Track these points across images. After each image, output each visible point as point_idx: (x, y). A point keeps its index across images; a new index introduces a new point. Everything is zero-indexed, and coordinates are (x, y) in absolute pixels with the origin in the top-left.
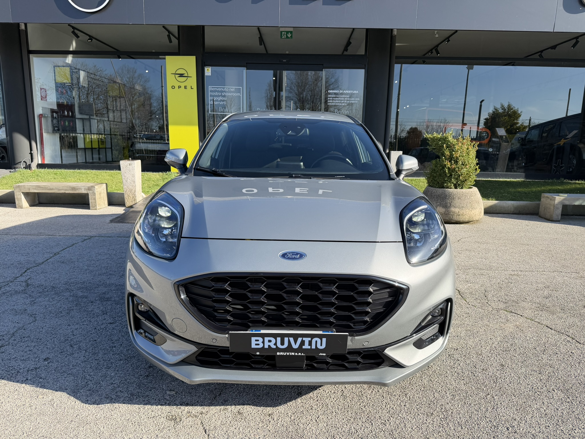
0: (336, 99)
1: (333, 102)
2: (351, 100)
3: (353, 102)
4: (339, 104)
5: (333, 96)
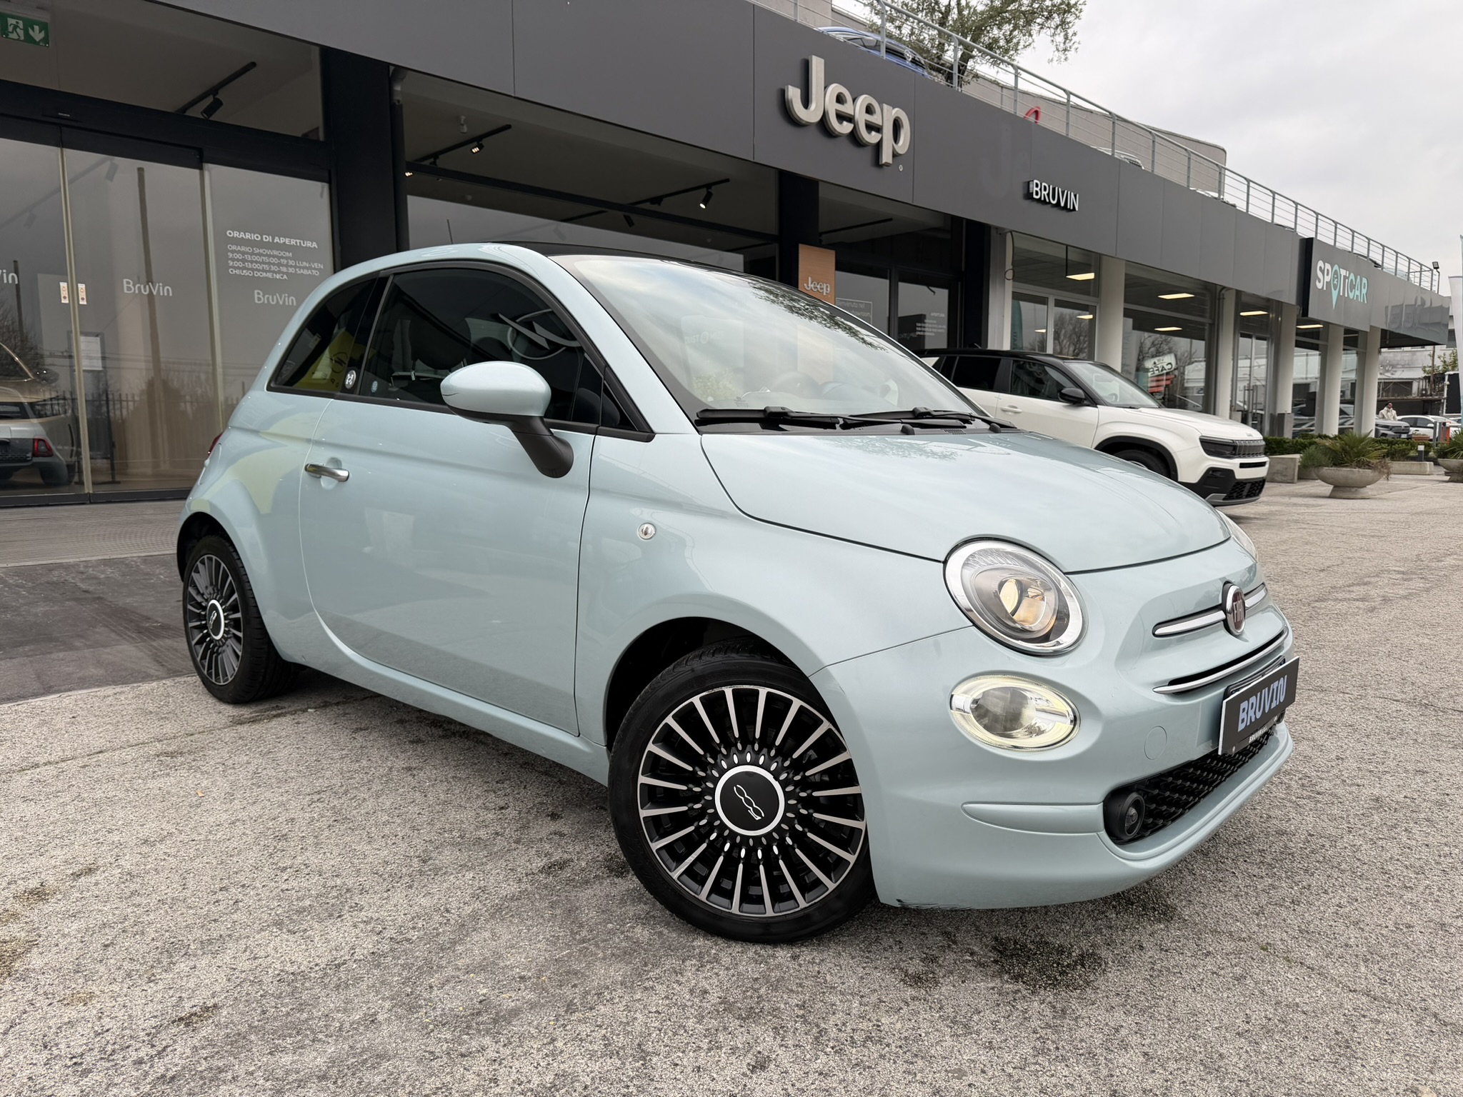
0: (256, 258)
1: (244, 268)
2: (298, 267)
3: (305, 272)
4: (264, 274)
5: (243, 249)
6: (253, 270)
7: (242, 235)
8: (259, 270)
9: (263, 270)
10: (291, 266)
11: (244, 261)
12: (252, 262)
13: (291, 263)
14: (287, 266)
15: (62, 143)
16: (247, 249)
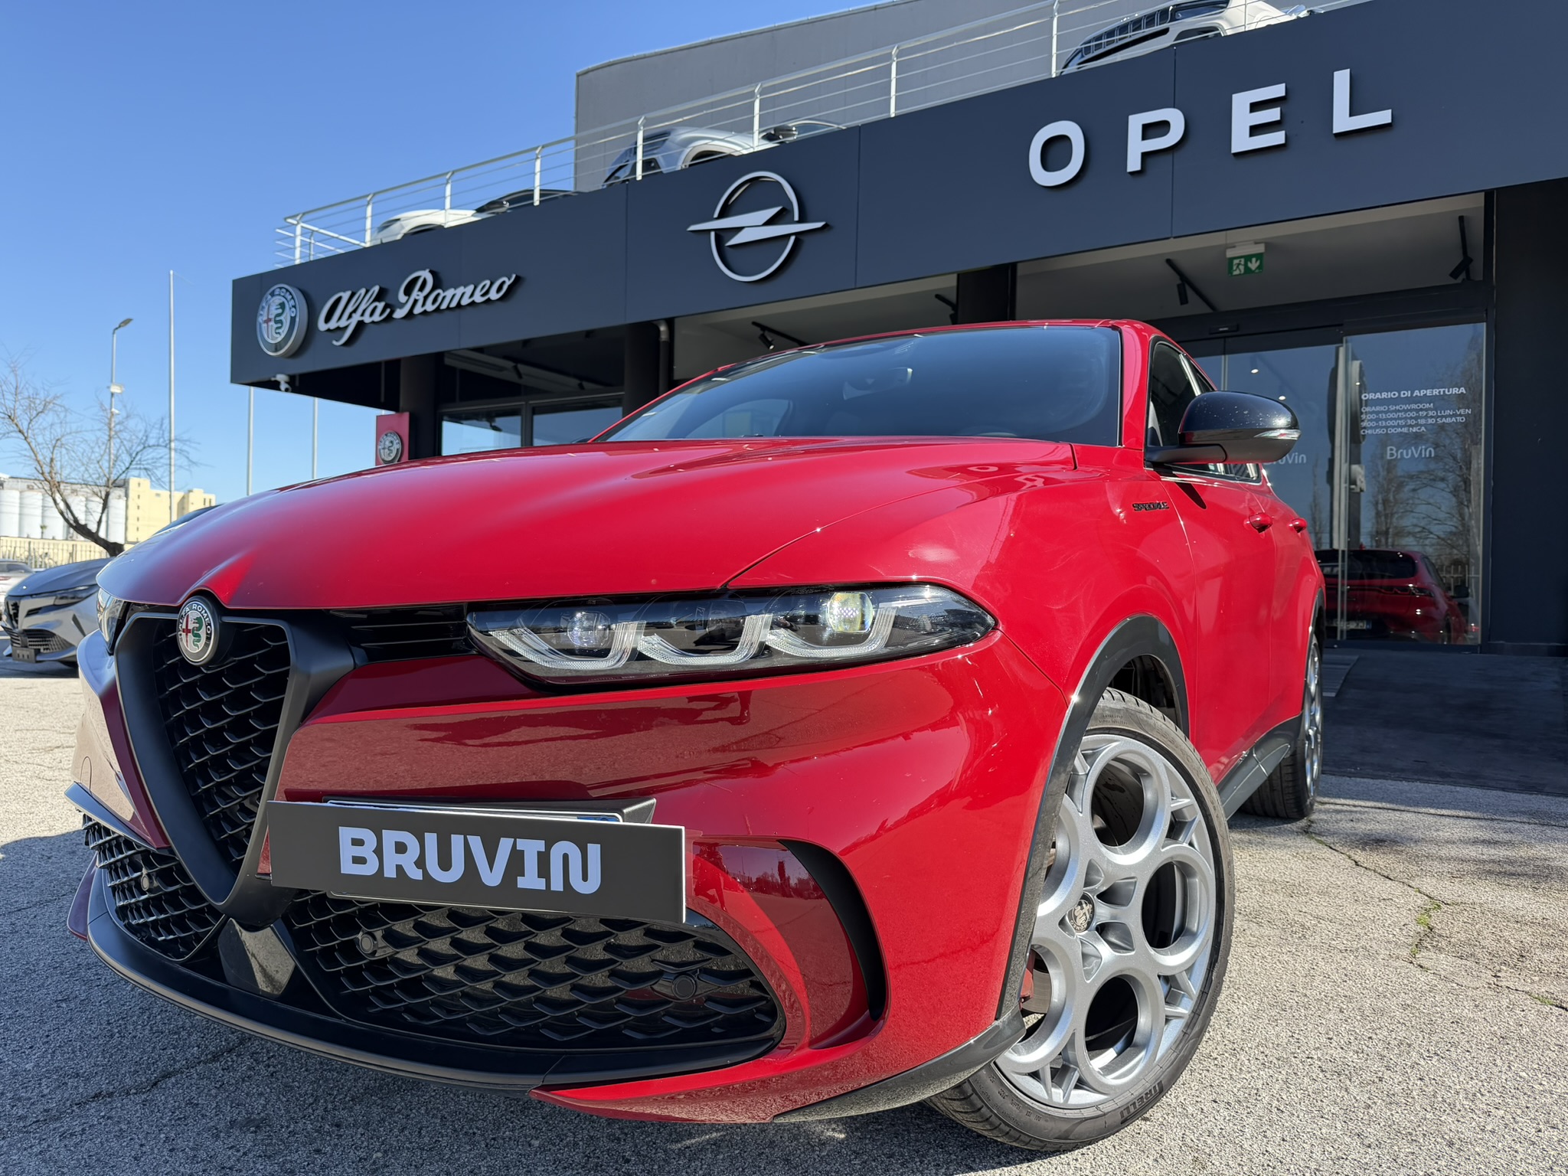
0: (1392, 415)
1: (1378, 427)
2: (1439, 417)
3: (1448, 420)
4: (1399, 430)
5: (1378, 408)
6: (1387, 427)
7: (1378, 395)
8: (1394, 427)
9: (1398, 426)
10: (1432, 417)
11: (1377, 420)
12: (1386, 420)
13: (1431, 413)
14: (1426, 417)
15: (1224, 354)
16: (1382, 409)
